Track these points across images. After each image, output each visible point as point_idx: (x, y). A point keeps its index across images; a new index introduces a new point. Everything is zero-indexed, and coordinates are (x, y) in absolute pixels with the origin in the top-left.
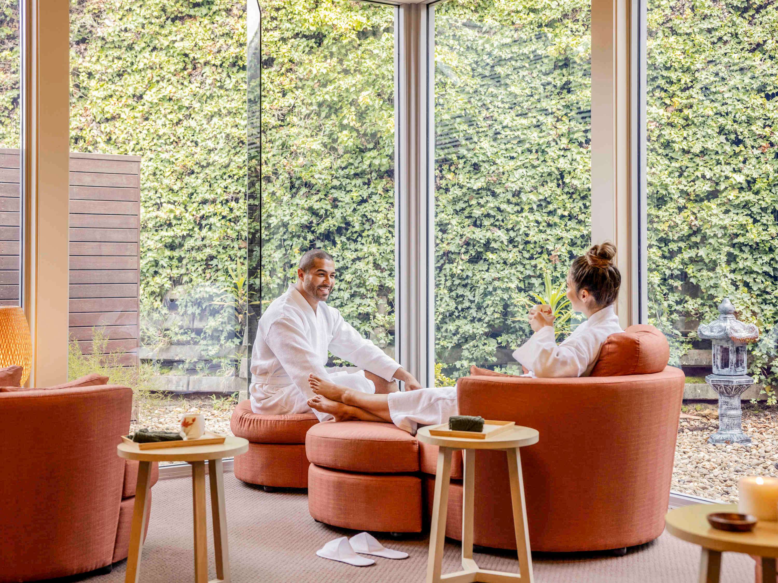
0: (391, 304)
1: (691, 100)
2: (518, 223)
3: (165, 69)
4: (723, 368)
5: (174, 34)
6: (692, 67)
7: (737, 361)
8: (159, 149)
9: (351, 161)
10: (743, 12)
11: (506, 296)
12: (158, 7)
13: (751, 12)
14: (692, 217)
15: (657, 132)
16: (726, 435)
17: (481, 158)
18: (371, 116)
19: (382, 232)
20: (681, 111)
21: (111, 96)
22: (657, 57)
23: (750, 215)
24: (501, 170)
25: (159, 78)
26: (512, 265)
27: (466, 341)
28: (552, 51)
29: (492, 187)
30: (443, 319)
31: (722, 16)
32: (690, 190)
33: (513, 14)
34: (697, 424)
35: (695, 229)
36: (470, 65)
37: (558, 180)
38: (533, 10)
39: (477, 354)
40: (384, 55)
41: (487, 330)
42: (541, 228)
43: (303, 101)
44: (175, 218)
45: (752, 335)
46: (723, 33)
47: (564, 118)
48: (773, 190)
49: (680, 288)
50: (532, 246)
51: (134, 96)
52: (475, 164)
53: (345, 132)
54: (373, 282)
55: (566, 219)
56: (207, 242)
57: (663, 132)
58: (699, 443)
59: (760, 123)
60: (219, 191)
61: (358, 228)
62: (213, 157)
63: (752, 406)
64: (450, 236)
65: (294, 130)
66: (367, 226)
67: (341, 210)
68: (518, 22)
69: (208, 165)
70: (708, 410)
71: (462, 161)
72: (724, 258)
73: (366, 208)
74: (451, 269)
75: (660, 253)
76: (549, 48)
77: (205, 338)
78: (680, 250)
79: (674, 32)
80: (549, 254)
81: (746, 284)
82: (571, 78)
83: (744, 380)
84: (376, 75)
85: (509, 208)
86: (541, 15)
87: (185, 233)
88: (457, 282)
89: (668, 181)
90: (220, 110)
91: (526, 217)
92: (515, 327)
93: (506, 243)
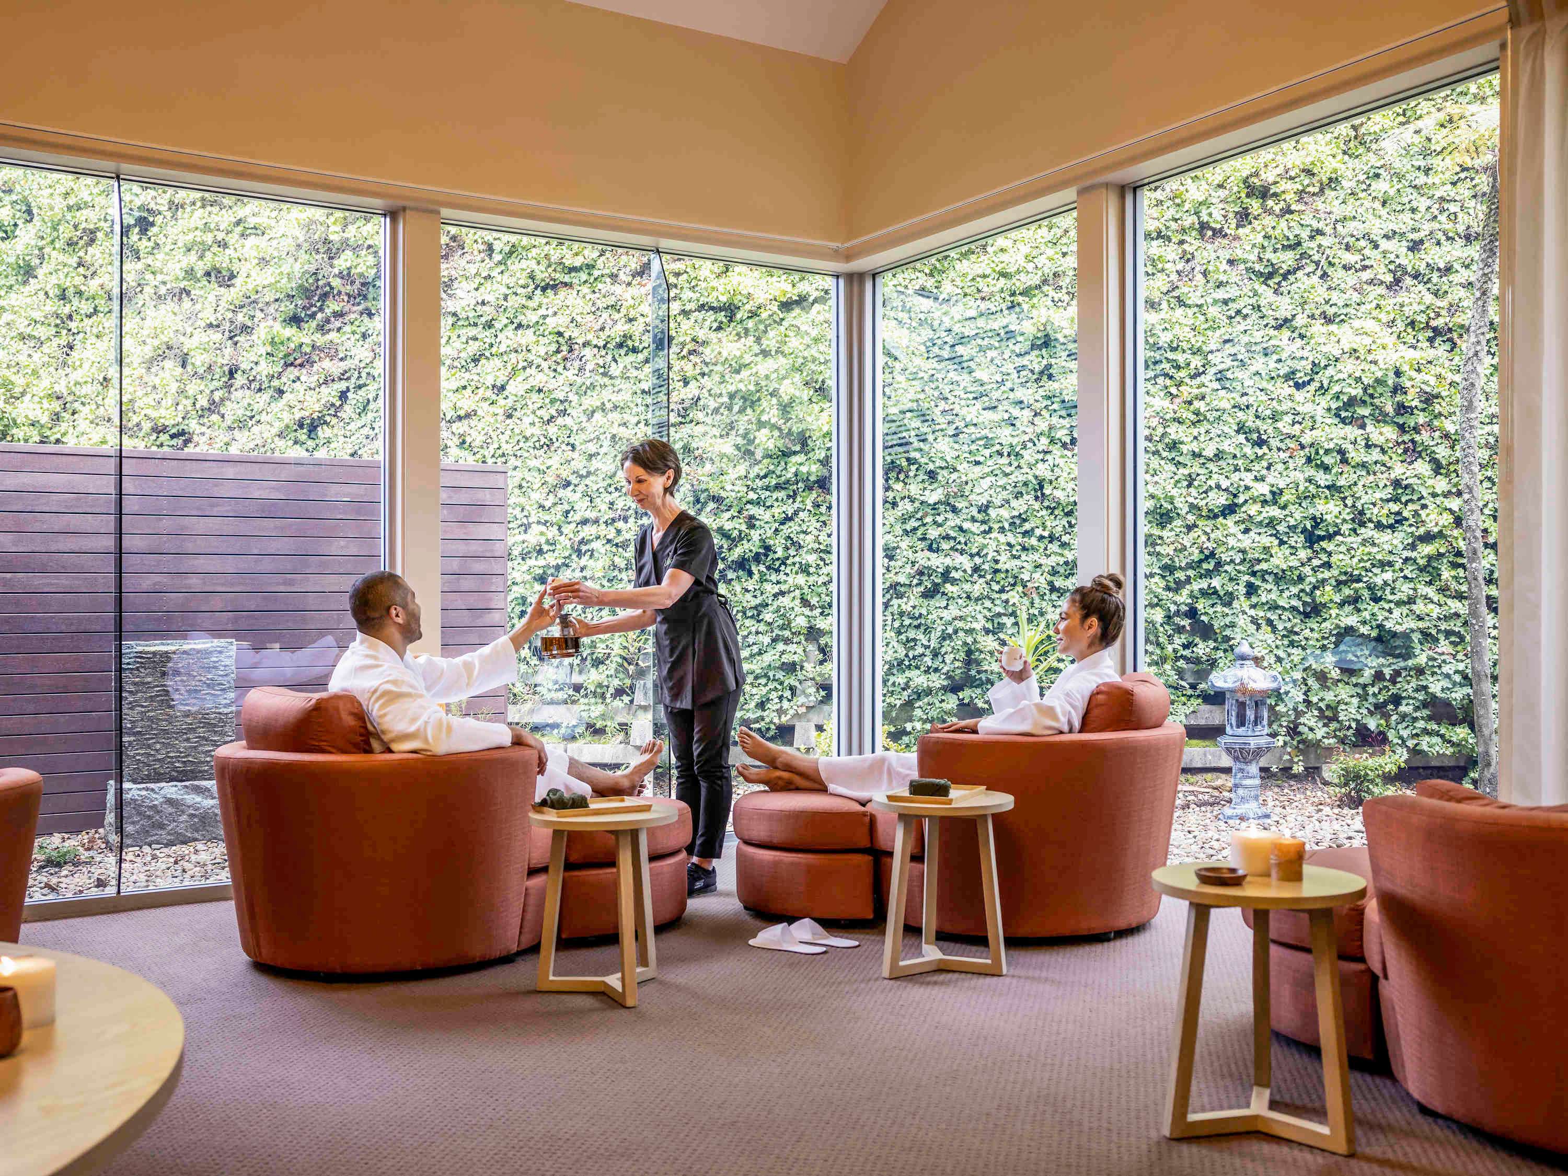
0: (823, 650)
1: (1203, 390)
2: (985, 546)
3: (533, 352)
4: (1238, 727)
5: (544, 307)
6: (1204, 348)
7: (1256, 718)
8: (526, 454)
9: (772, 467)
10: (1267, 279)
11: (969, 640)
12: (525, 274)
13: (1277, 279)
14: (1204, 538)
15: (1160, 430)
16: (1241, 810)
17: (939, 463)
18: (798, 411)
19: (812, 559)
20: (1190, 403)
21: (464, 388)
22: (1160, 334)
23: (1275, 535)
24: (964, 479)
25: (525, 364)
26: (977, 599)
27: (919, 698)
28: (1029, 328)
29: (952, 501)
30: (889, 669)
31: (1240, 283)
32: (1203, 503)
33: (978, 279)
34: (1206, 798)
35: (1207, 552)
36: (924, 344)
37: (1035, 490)
38: (1004, 275)
39: (933, 713)
40: (814, 333)
41: (945, 683)
42: (1014, 552)
43: (709, 391)
44: (548, 542)
45: (1274, 685)
46: (1243, 305)
47: (1044, 412)
48: (1304, 504)
49: (1188, 628)
50: (1003, 576)
51: (494, 386)
52: (931, 472)
53: (765, 432)
54: (800, 622)
55: (1046, 541)
56: (587, 573)
57: (1168, 430)
58: (1208, 821)
59: (1288, 419)
60: (604, 507)
61: (780, 553)
62: (595, 464)
63: (1274, 775)
64: (900, 563)
65: (700, 429)
66: (792, 552)
67: (758, 532)
68: (985, 289)
69: (589, 474)
70: (1221, 780)
71: (913, 468)
72: (1242, 590)
73: (791, 528)
74: (899, 606)
75: (1162, 584)
76: (1024, 323)
77: (586, 696)
78: (1188, 580)
79: (1181, 302)
80: (1025, 586)
81: (1270, 623)
82: (1053, 361)
83: (1263, 741)
84: (804, 358)
85: (976, 528)
86: (1014, 280)
87: (560, 561)
88: (907, 622)
89: (1175, 492)
90: (603, 404)
91: (996, 538)
92: (980, 679)
93: (969, 571)
